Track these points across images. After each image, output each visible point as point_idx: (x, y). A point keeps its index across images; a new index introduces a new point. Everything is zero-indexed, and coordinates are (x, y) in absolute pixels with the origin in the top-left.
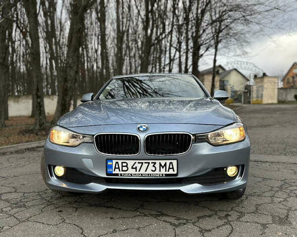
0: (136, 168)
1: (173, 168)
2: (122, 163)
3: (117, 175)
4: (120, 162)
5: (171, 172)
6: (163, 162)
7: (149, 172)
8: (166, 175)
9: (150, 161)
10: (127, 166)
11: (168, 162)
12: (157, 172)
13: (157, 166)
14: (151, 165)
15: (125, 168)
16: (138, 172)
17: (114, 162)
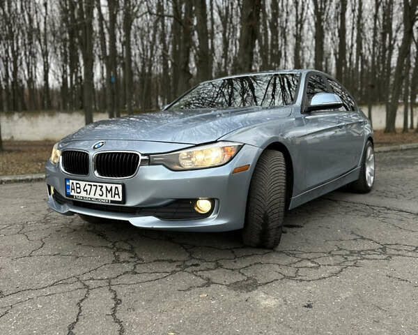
0: (86, 191)
1: (118, 194)
2: (77, 184)
3: (73, 196)
4: (75, 182)
5: (117, 198)
6: (109, 186)
7: (97, 196)
8: (112, 202)
9: (98, 184)
10: (79, 188)
11: (114, 186)
12: (104, 197)
13: (104, 189)
14: (99, 188)
15: (79, 190)
16: (88, 196)
17: (71, 181)
